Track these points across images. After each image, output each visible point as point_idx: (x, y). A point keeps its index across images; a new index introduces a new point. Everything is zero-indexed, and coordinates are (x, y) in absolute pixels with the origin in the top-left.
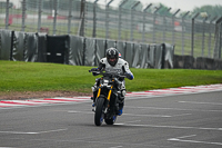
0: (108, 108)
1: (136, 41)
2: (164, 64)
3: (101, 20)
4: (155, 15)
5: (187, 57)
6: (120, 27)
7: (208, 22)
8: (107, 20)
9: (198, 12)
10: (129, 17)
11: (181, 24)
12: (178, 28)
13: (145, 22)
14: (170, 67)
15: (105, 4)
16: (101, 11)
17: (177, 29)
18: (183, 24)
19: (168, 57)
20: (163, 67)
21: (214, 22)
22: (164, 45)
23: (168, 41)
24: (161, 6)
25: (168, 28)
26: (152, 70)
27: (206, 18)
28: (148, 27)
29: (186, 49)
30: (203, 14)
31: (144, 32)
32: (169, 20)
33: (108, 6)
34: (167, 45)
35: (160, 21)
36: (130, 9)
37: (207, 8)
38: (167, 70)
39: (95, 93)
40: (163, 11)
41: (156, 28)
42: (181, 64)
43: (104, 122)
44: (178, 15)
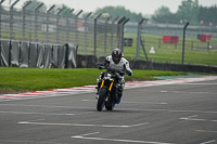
0: (109, 97)
1: (40, 42)
2: (68, 64)
3: (5, 21)
4: (58, 16)
5: (90, 56)
6: (24, 28)
7: (110, 22)
8: (11, 22)
9: (100, 13)
10: (33, 18)
11: (84, 25)
12: (81, 29)
13: (48, 23)
14: (73, 67)
15: (9, 6)
16: (6, 13)
17: (79, 29)
18: (85, 25)
19: (71, 57)
20: (66, 67)
21: (116, 23)
22: (67, 45)
23: (72, 42)
24: (64, 8)
25: (71, 28)
26: (56, 70)
27: (108, 19)
28: (52, 28)
29: (88, 49)
30: (105, 15)
31: (48, 33)
32: (72, 21)
33: (12, 7)
34: (71, 45)
35: (63, 22)
36: (33, 10)
37: (109, 9)
38: (70, 69)
39: (100, 84)
40: (65, 12)
41: (59, 29)
42: (84, 63)
43: (104, 108)
44: (80, 16)
